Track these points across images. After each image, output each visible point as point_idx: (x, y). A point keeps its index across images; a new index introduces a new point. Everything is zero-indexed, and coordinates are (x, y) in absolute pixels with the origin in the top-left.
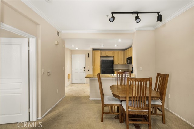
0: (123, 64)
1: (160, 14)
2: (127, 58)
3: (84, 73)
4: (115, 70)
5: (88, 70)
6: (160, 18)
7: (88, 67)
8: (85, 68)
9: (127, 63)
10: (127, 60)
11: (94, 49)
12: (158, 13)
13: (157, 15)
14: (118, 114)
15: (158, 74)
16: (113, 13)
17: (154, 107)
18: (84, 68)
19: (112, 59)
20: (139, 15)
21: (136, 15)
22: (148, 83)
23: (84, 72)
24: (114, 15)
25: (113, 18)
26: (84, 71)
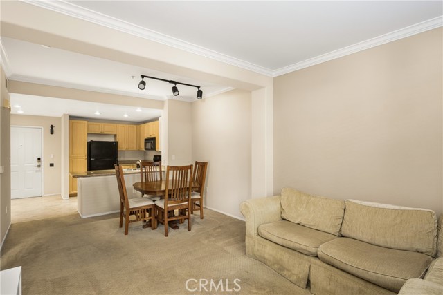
0: (135, 149)
1: (200, 89)
2: (146, 140)
3: (36, 171)
4: (121, 161)
5: (52, 165)
6: (200, 94)
7: (52, 156)
8: (42, 159)
9: (146, 149)
10: (145, 144)
11: (71, 118)
12: (199, 87)
13: (196, 89)
14: (150, 218)
15: (197, 163)
16: (143, 77)
17: (193, 202)
18: (39, 159)
19: (112, 139)
20: (178, 86)
21: (173, 85)
22: (189, 171)
23: (38, 169)
24: (145, 79)
25: (143, 83)
26: (39, 166)
